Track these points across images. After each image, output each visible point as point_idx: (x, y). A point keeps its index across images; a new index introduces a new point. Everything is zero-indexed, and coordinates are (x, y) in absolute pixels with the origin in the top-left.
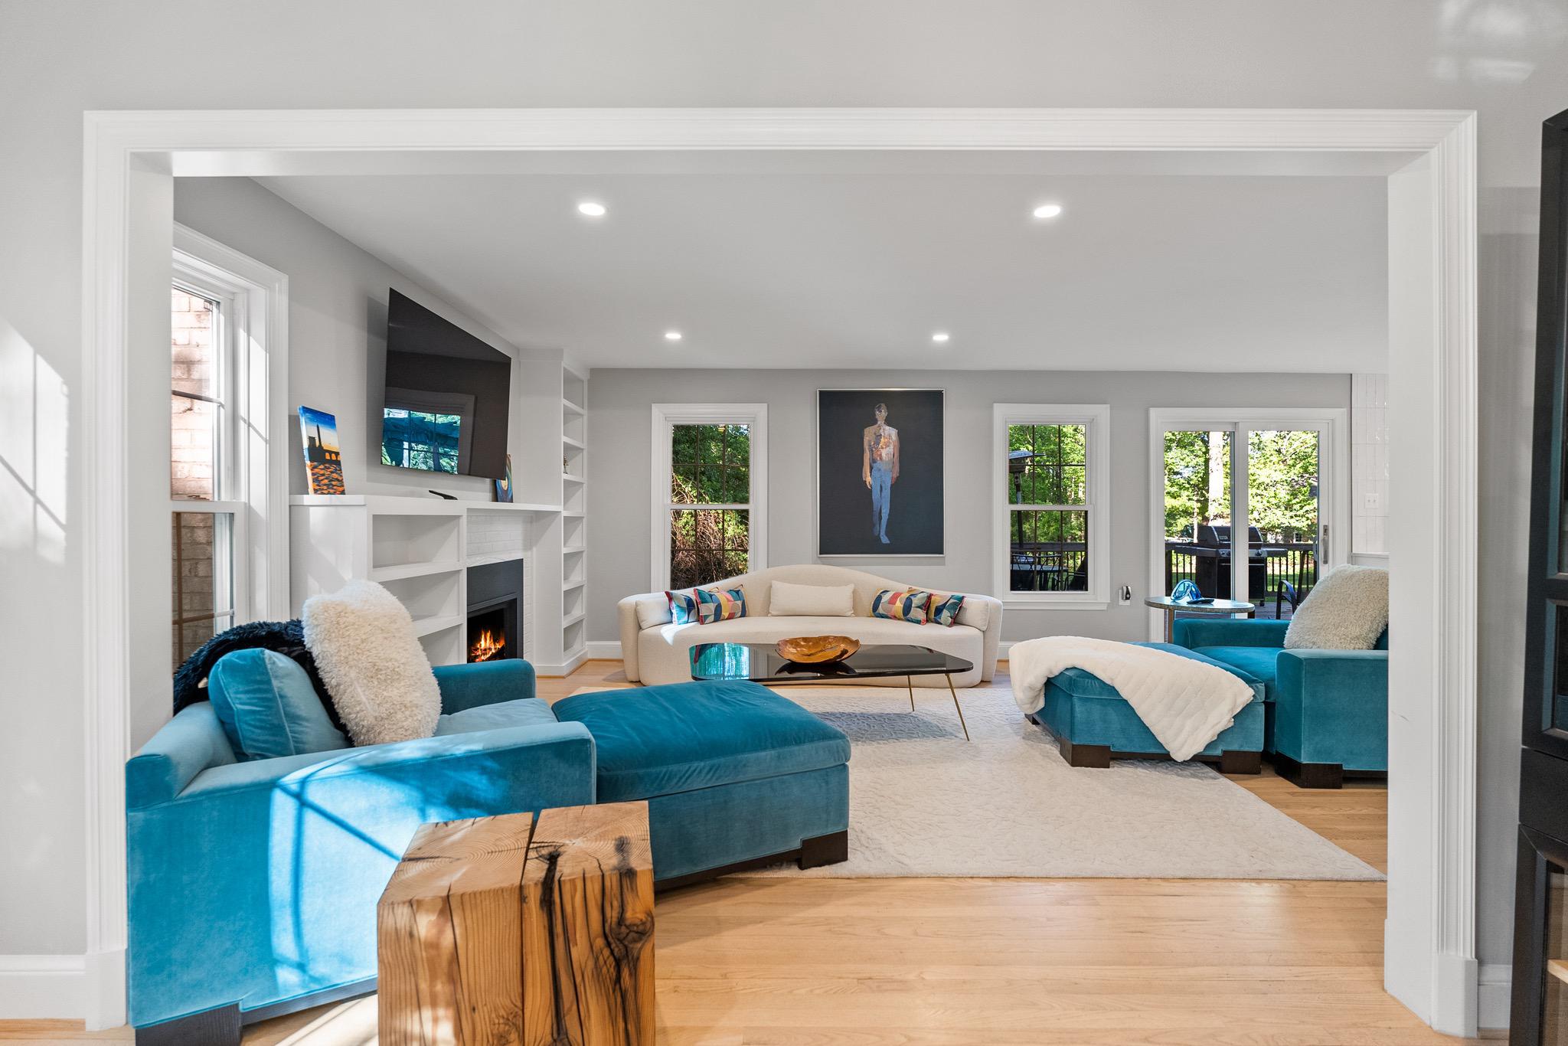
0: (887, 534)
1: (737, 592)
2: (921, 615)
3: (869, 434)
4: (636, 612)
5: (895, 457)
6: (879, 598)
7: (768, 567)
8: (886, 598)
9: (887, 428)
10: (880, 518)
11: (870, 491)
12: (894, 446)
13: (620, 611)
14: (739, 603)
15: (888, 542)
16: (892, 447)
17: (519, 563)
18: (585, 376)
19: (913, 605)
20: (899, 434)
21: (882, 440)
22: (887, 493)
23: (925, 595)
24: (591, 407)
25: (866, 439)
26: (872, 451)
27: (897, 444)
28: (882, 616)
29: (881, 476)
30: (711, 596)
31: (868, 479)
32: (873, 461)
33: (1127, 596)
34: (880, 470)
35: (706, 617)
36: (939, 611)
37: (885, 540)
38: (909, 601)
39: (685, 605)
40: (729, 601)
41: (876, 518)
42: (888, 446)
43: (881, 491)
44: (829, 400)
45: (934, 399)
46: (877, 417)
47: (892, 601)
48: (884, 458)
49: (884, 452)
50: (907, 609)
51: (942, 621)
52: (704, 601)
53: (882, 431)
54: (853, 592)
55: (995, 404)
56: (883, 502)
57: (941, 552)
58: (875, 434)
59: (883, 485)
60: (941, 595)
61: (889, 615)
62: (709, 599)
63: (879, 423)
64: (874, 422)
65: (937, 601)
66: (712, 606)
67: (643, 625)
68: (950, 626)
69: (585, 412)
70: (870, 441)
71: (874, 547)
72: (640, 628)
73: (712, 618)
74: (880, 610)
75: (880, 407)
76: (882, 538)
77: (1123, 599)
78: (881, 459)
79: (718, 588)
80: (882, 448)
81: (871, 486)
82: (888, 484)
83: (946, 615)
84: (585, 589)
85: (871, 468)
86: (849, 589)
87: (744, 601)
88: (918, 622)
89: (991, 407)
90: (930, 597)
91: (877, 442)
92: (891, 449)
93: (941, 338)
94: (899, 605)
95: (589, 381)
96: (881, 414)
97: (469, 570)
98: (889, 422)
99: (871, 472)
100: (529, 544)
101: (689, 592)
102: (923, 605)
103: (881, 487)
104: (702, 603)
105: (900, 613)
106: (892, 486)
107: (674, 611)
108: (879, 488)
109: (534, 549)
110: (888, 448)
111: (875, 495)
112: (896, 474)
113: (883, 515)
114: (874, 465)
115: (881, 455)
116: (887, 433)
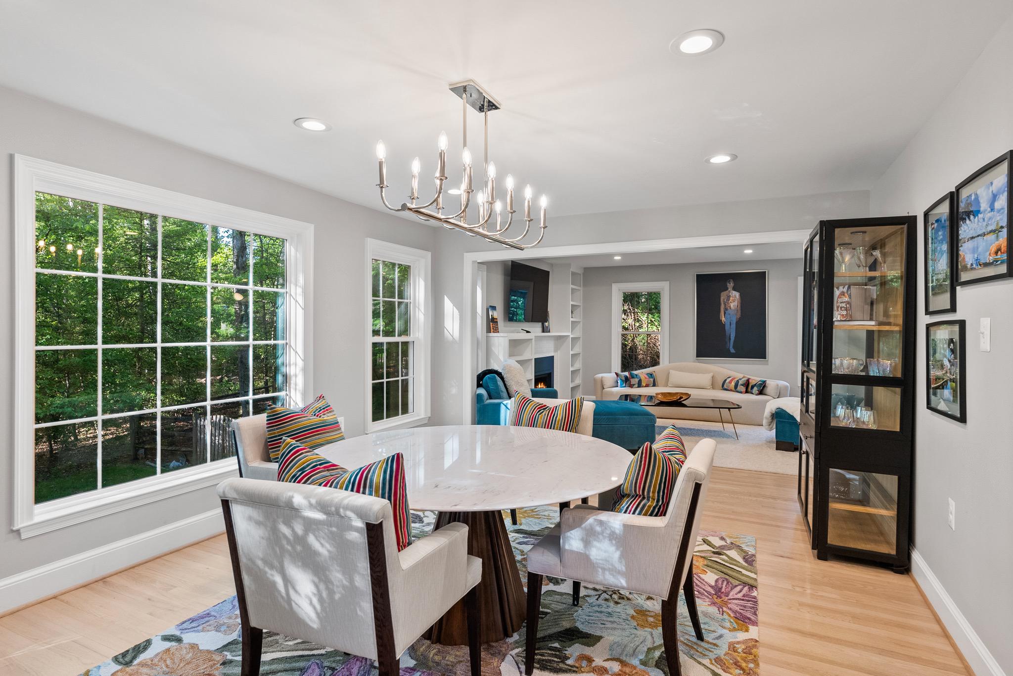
0: (734, 347)
1: (651, 375)
2: (743, 389)
3: (723, 296)
4: (602, 381)
5: (739, 307)
6: (726, 380)
7: (669, 363)
8: (728, 380)
9: (734, 292)
10: (730, 339)
11: (724, 325)
12: (738, 301)
13: (595, 380)
14: (652, 380)
15: (735, 352)
16: (736, 302)
17: (553, 357)
18: (581, 272)
19: (740, 385)
20: (740, 295)
21: (731, 298)
22: (734, 326)
23: (746, 379)
24: (585, 285)
25: (722, 298)
26: (725, 304)
28: (725, 390)
29: (730, 317)
30: (637, 376)
31: (723, 319)
32: (726, 309)
34: (730, 314)
35: (634, 385)
36: (753, 387)
37: (732, 351)
38: (738, 381)
39: (624, 379)
40: (646, 378)
41: (727, 340)
42: (735, 302)
43: (730, 325)
44: (702, 280)
45: (762, 276)
46: (728, 286)
47: (730, 382)
48: (732, 308)
49: (732, 305)
50: (736, 386)
51: (753, 392)
52: (633, 377)
53: (731, 294)
54: (712, 377)
56: (732, 332)
57: (765, 358)
58: (727, 295)
59: (732, 322)
60: (755, 379)
61: (729, 389)
62: (635, 376)
63: (729, 289)
64: (727, 289)
65: (752, 383)
66: (637, 380)
67: (605, 387)
68: (757, 395)
69: (581, 289)
70: (724, 299)
71: (727, 354)
72: (604, 388)
73: (637, 385)
74: (725, 386)
75: (729, 281)
76: (731, 350)
78: (730, 308)
79: (642, 373)
80: (731, 303)
81: (724, 322)
82: (734, 322)
83: (755, 390)
84: (581, 371)
85: (725, 313)
86: (711, 374)
87: (654, 379)
88: (741, 392)
89: (796, 279)
90: (748, 380)
91: (728, 300)
92: (736, 303)
93: (749, 251)
94: (733, 384)
95: (583, 274)
96: (731, 285)
97: (535, 359)
98: (734, 289)
99: (724, 315)
100: (556, 350)
101: (627, 374)
102: (745, 384)
103: (730, 323)
105: (733, 389)
106: (736, 322)
107: (619, 381)
108: (729, 323)
109: (559, 352)
111: (727, 327)
112: (739, 316)
113: (731, 338)
114: (727, 312)
115: (730, 306)
116: (733, 295)
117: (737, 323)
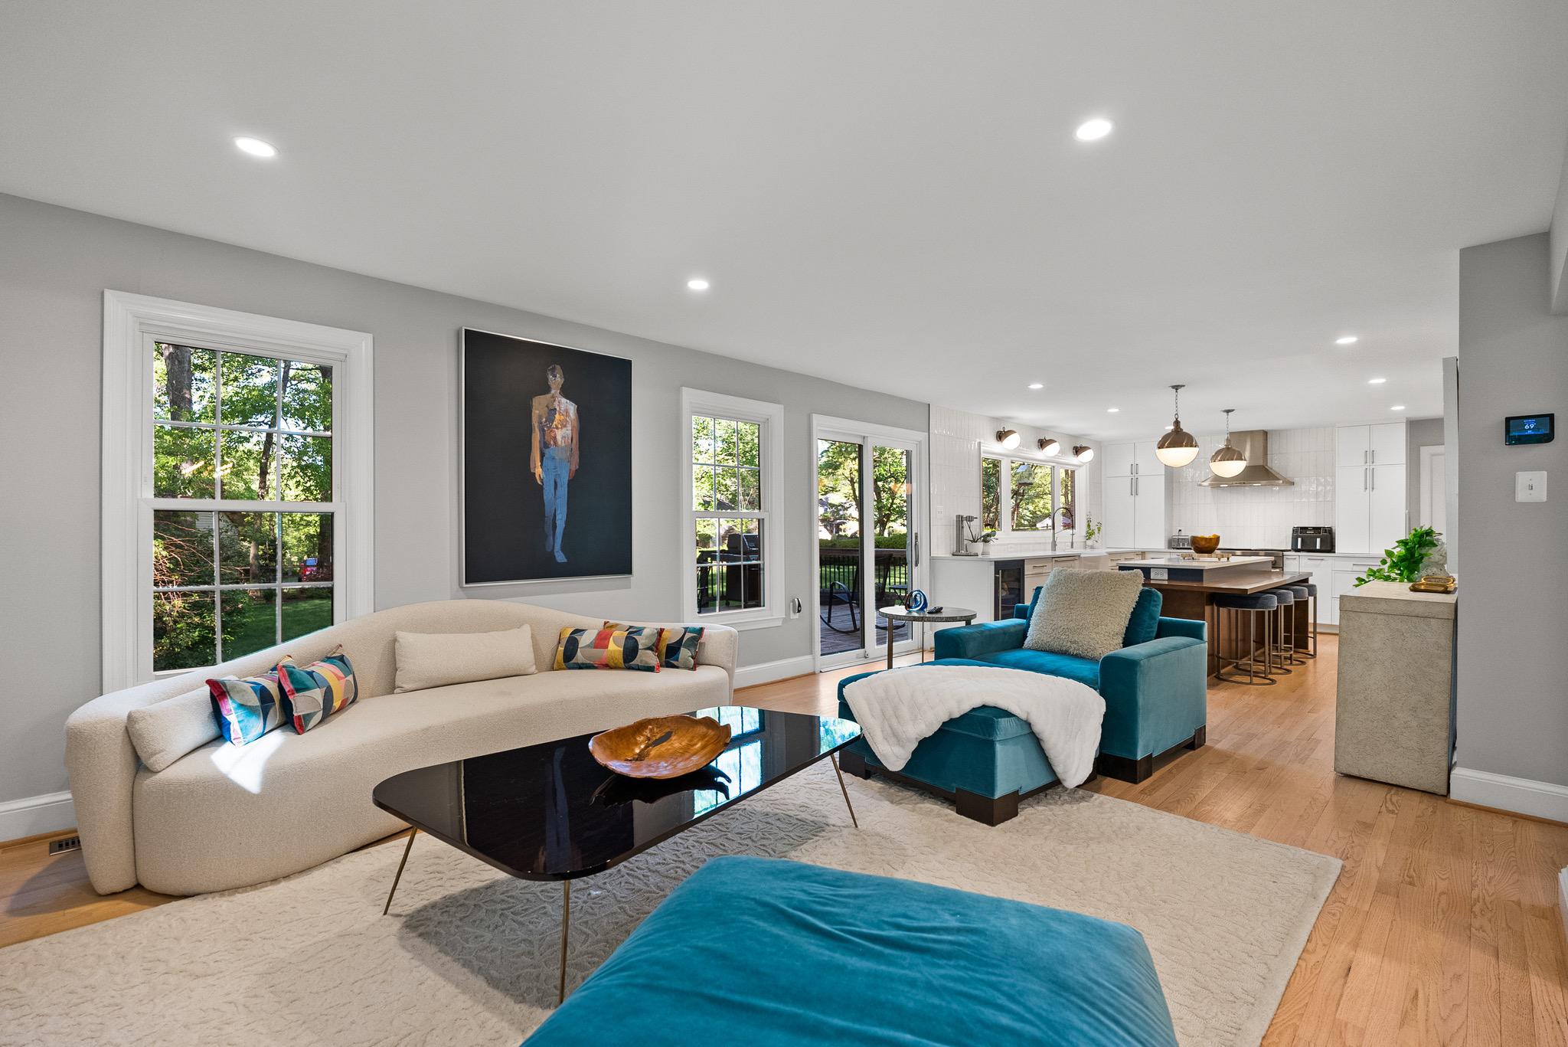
0: (563, 549)
1: (338, 654)
2: (652, 659)
3: (539, 405)
5: (574, 441)
6: (575, 640)
8: (585, 640)
9: (564, 400)
10: (555, 527)
11: (541, 488)
12: (573, 427)
13: (77, 743)
14: (350, 678)
15: (565, 560)
16: (569, 427)
19: (640, 647)
20: (578, 411)
21: (557, 416)
22: (563, 491)
23: (651, 631)
25: (536, 413)
26: (544, 431)
27: (576, 424)
28: (581, 667)
29: (555, 467)
30: (311, 674)
31: (539, 471)
32: (545, 445)
33: (799, 609)
34: (554, 458)
35: (308, 717)
36: (674, 651)
37: (561, 558)
38: (630, 640)
39: (254, 701)
40: (339, 678)
41: (548, 529)
42: (565, 426)
43: (556, 488)
44: (477, 346)
45: (622, 371)
46: (550, 383)
48: (560, 443)
49: (560, 434)
50: (631, 651)
51: (679, 664)
52: (301, 688)
53: (556, 403)
55: (684, 389)
56: (557, 504)
58: (547, 406)
59: (558, 480)
61: (595, 664)
62: (309, 681)
63: (553, 392)
64: (546, 390)
65: (670, 638)
66: (317, 694)
67: (155, 759)
68: (694, 668)
70: (540, 417)
71: (548, 569)
72: (149, 769)
73: (319, 716)
74: (580, 657)
75: (554, 369)
76: (556, 554)
77: (794, 612)
78: (555, 443)
79: (300, 653)
80: (557, 428)
81: (542, 481)
82: (564, 480)
83: (685, 653)
85: (542, 455)
87: (351, 671)
88: (647, 669)
89: (678, 392)
90: (658, 634)
91: (551, 417)
92: (567, 432)
93: (698, 285)
94: (615, 648)
96: (556, 380)
98: (566, 392)
99: (542, 461)
102: (653, 645)
103: (556, 483)
104: (298, 690)
105: (615, 660)
106: (569, 481)
107: (231, 718)
108: (552, 485)
110: (564, 430)
111: (548, 494)
112: (575, 466)
113: (558, 522)
114: (546, 451)
115: (555, 438)
116: (563, 407)
117: (570, 483)
